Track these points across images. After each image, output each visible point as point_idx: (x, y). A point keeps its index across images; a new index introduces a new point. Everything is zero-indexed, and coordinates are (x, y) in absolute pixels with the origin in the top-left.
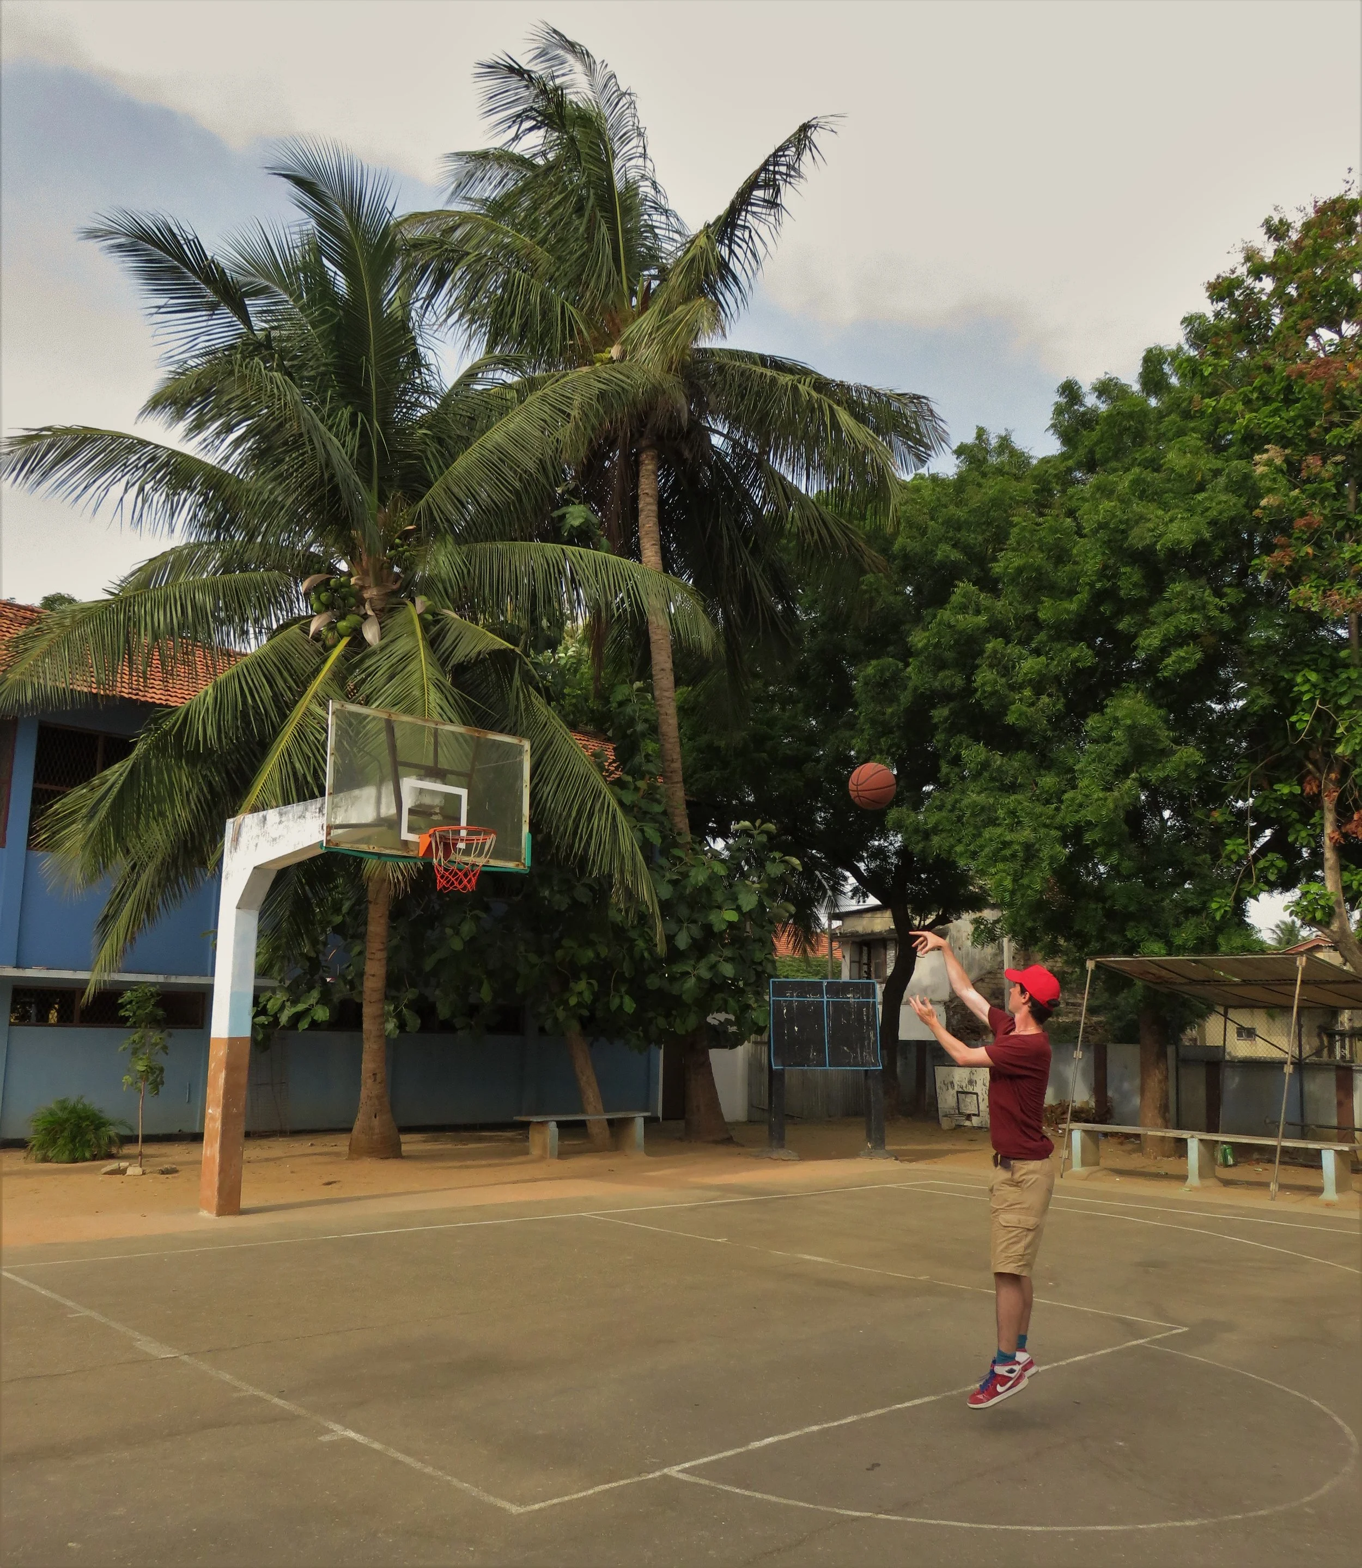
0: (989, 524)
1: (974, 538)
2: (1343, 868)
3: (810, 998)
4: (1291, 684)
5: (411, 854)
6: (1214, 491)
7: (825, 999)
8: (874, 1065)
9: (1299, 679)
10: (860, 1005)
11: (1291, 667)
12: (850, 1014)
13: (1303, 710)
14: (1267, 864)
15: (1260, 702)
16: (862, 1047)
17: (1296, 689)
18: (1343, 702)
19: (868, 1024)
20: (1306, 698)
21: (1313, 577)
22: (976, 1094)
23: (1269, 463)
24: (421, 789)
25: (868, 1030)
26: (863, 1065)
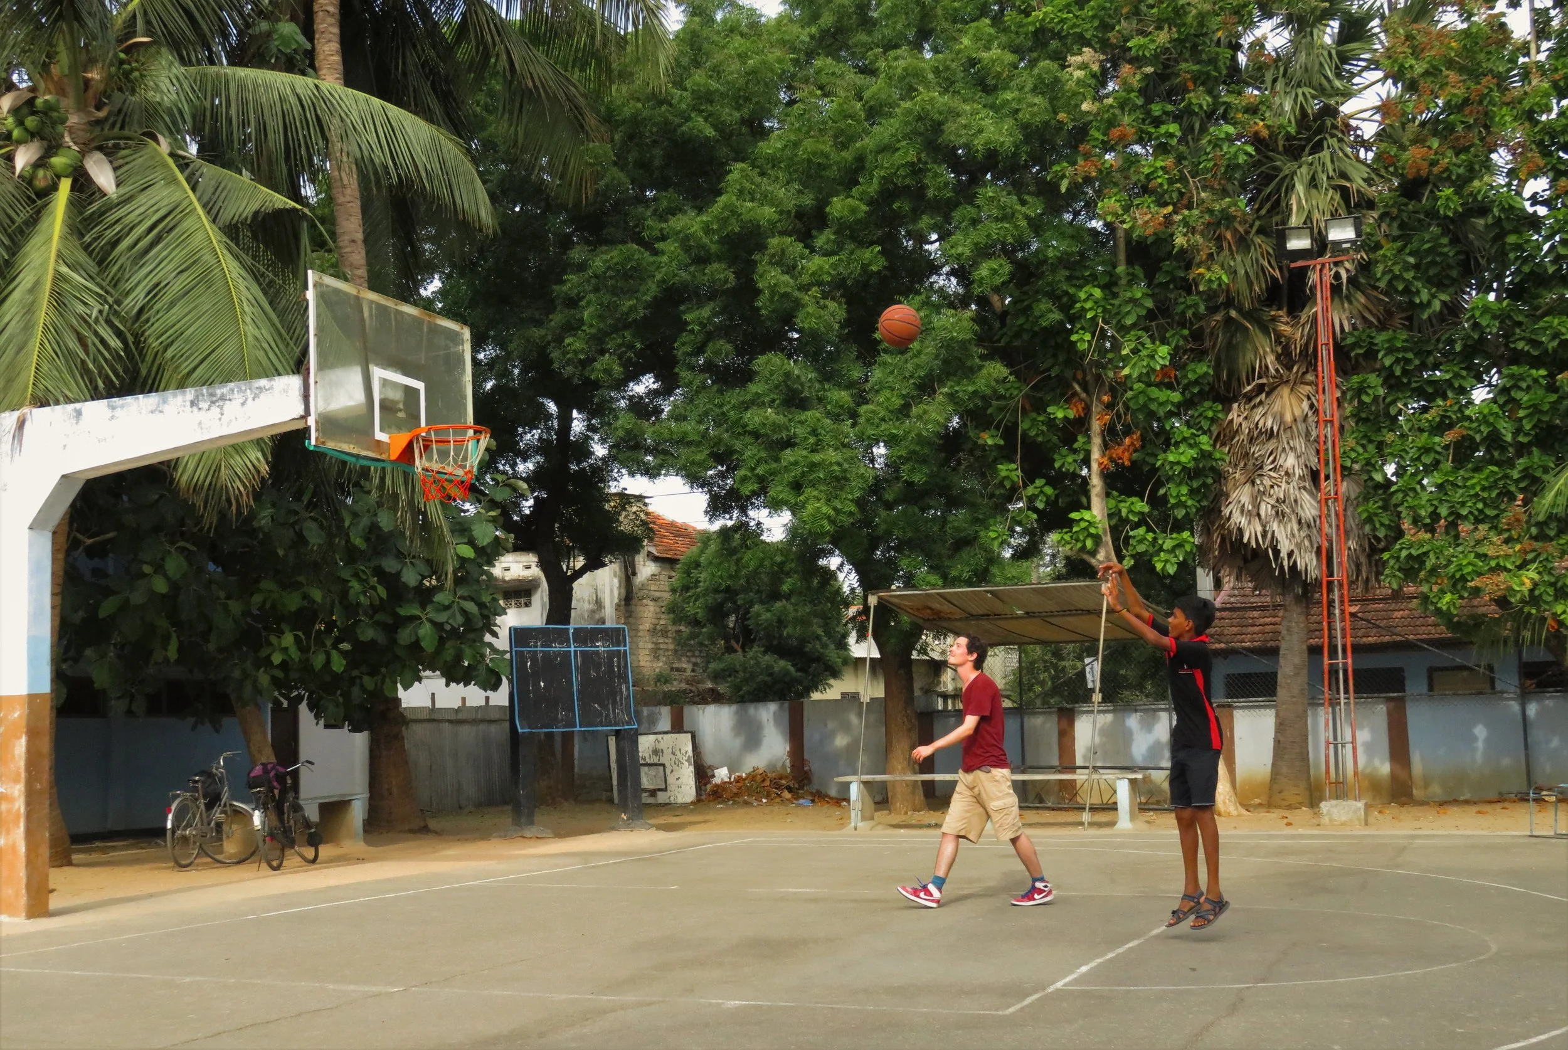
0: (747, 99)
1: (730, 115)
2: (1108, 495)
3: (556, 648)
4: (1074, 300)
5: (383, 457)
6: (1021, 89)
7: (572, 649)
8: (628, 723)
9: (1082, 295)
10: (611, 655)
11: (1075, 282)
12: (600, 665)
13: (1082, 328)
14: (1037, 492)
15: (1051, 316)
16: (614, 703)
17: (1078, 305)
18: (1129, 321)
19: (620, 676)
20: (1089, 315)
21: (1115, 190)
22: (663, 765)
23: (1083, 66)
24: (385, 380)
25: (620, 684)
26: (616, 724)
